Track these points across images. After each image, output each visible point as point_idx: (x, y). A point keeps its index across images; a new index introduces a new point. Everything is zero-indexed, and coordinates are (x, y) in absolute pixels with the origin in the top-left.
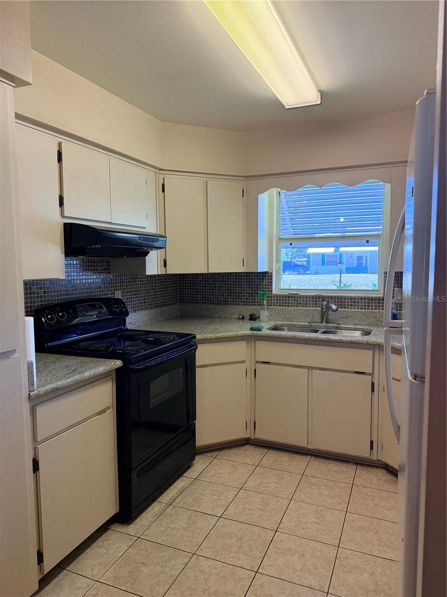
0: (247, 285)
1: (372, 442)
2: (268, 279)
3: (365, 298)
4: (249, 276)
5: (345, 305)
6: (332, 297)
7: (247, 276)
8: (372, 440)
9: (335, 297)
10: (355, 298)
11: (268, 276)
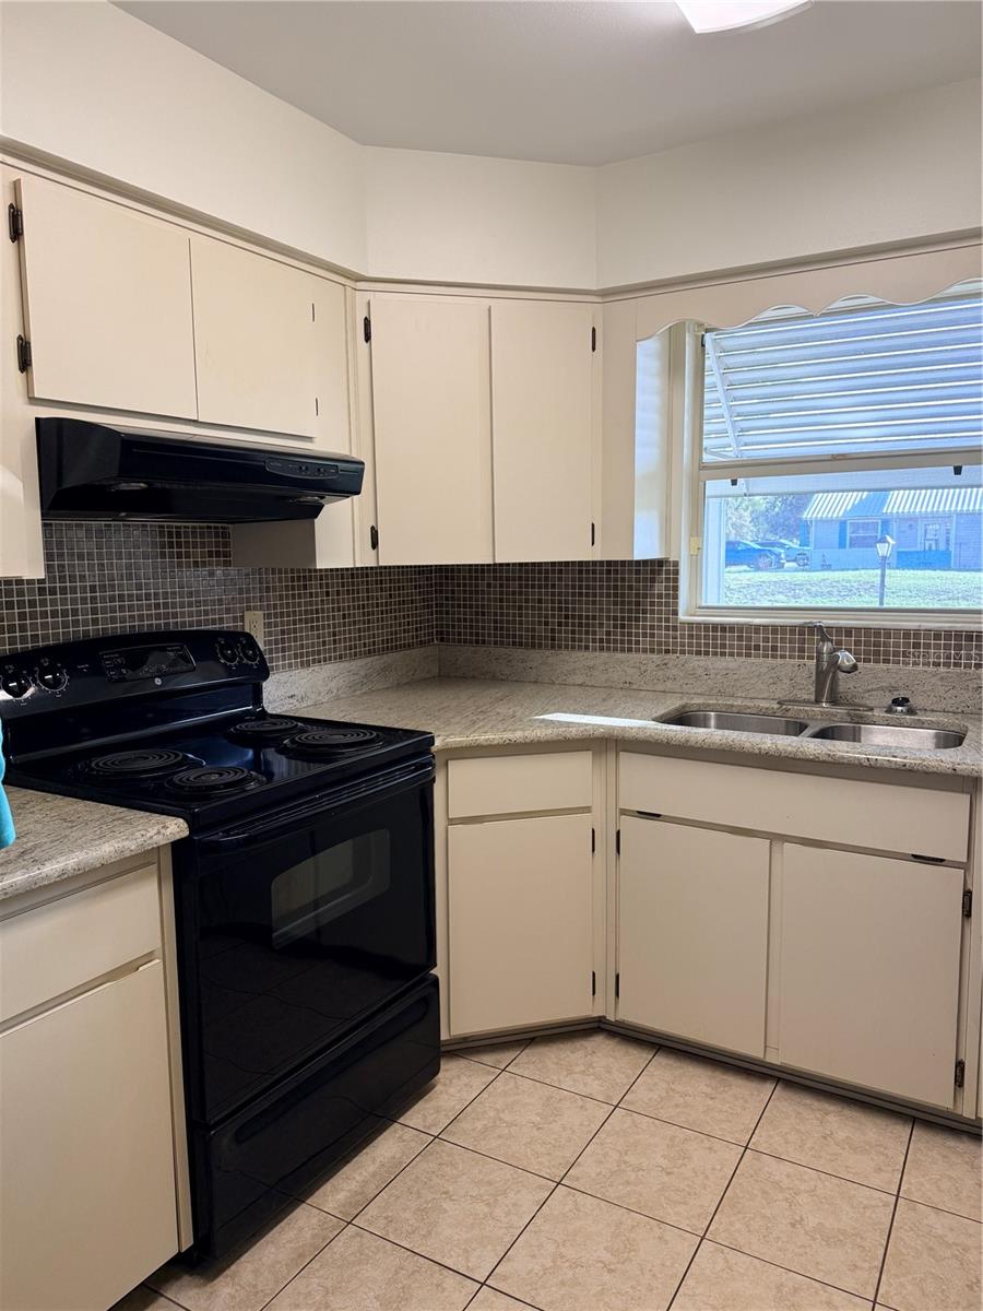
0: (608, 595)
1: (960, 1066)
2: (668, 580)
3: (948, 634)
4: (616, 572)
5: (887, 653)
6: (849, 631)
7: (609, 572)
8: (961, 1057)
9: (858, 629)
10: (917, 633)
11: (668, 572)
